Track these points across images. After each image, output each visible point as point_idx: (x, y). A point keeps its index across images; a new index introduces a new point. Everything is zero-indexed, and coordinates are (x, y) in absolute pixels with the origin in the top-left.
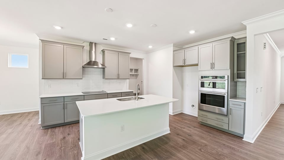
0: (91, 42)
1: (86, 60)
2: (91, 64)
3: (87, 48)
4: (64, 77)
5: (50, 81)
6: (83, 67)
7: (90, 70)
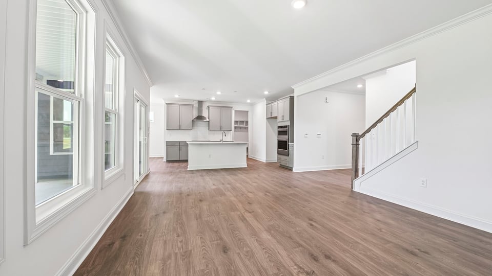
0: (199, 101)
1: (195, 114)
2: (200, 118)
3: (196, 105)
4: (180, 128)
5: (170, 131)
6: (193, 121)
7: (200, 123)
